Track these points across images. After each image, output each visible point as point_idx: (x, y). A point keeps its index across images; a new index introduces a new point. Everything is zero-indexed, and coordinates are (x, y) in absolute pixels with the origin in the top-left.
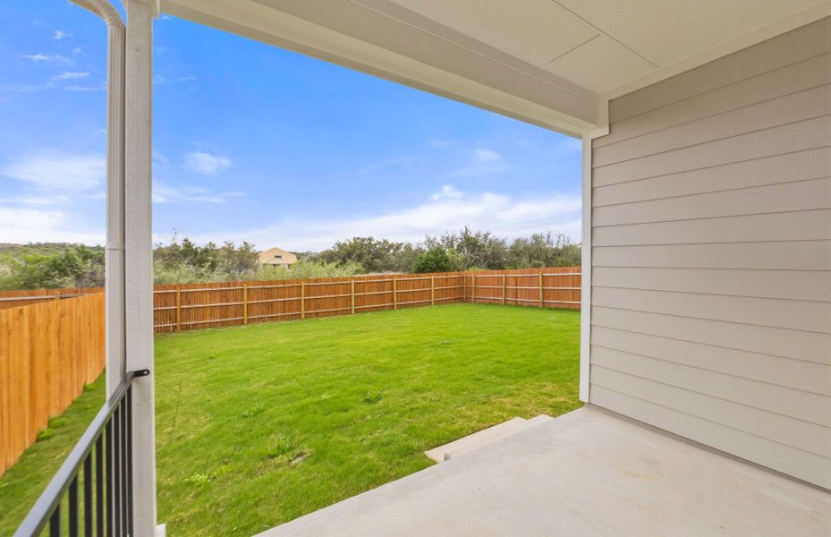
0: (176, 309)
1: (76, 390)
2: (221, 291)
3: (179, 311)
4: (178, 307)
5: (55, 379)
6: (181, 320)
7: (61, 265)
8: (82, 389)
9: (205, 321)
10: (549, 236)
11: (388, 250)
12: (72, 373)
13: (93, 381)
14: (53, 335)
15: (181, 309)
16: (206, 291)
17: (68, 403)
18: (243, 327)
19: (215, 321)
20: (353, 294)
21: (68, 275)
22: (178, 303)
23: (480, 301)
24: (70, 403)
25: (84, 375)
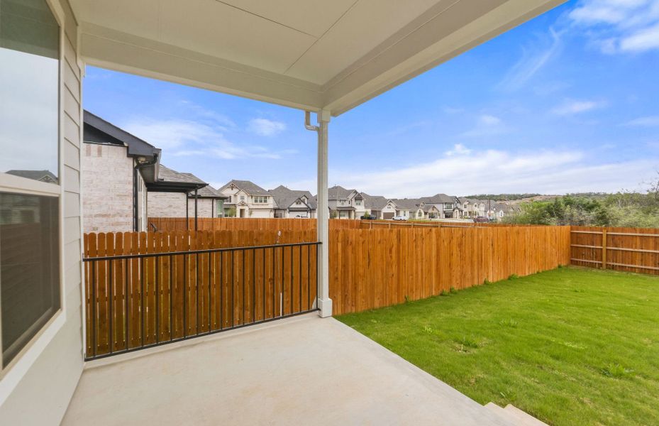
1: (476, 280)
3: (604, 251)
4: (604, 248)
6: (607, 260)
8: (482, 282)
12: (472, 269)
15: (607, 250)
17: (467, 285)
22: (604, 244)
24: (470, 286)
25: (485, 274)
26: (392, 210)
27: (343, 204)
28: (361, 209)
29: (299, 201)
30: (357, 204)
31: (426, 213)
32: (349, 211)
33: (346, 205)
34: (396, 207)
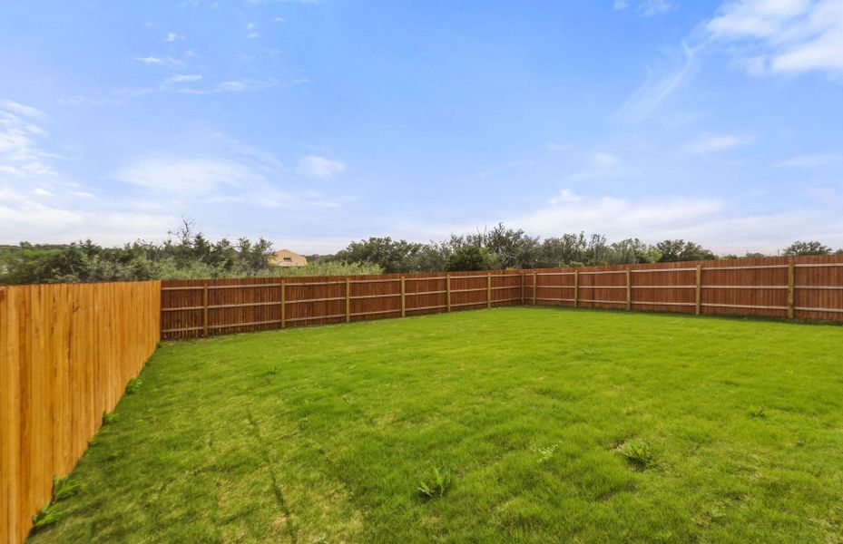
0: (202, 310)
1: (92, 425)
2: (255, 288)
3: (206, 312)
4: (205, 307)
5: (62, 415)
6: (209, 323)
7: (64, 259)
8: (101, 423)
9: (236, 325)
10: (582, 237)
11: (406, 251)
12: (88, 400)
13: (114, 406)
14: (60, 342)
15: (209, 309)
16: (238, 288)
17: (81, 447)
18: (281, 331)
19: (248, 324)
20: (404, 294)
21: (71, 273)
22: (206, 303)
23: (544, 303)
24: (86, 446)
25: (104, 399)
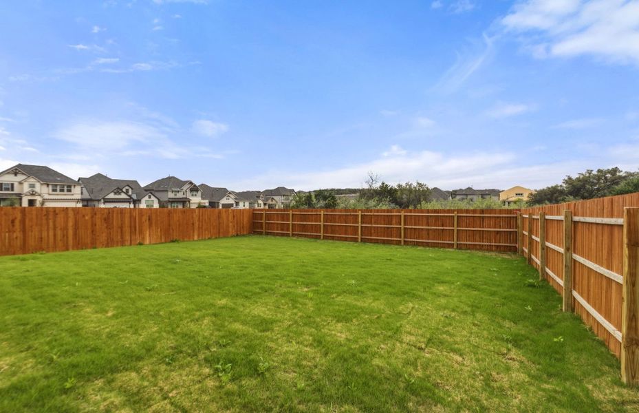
26: (231, 201)
27: (176, 195)
28: (196, 200)
29: (119, 190)
30: (193, 195)
31: (265, 204)
32: (184, 201)
33: (180, 195)
34: (236, 199)
